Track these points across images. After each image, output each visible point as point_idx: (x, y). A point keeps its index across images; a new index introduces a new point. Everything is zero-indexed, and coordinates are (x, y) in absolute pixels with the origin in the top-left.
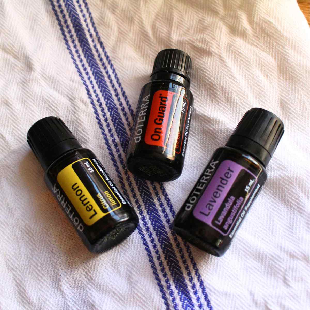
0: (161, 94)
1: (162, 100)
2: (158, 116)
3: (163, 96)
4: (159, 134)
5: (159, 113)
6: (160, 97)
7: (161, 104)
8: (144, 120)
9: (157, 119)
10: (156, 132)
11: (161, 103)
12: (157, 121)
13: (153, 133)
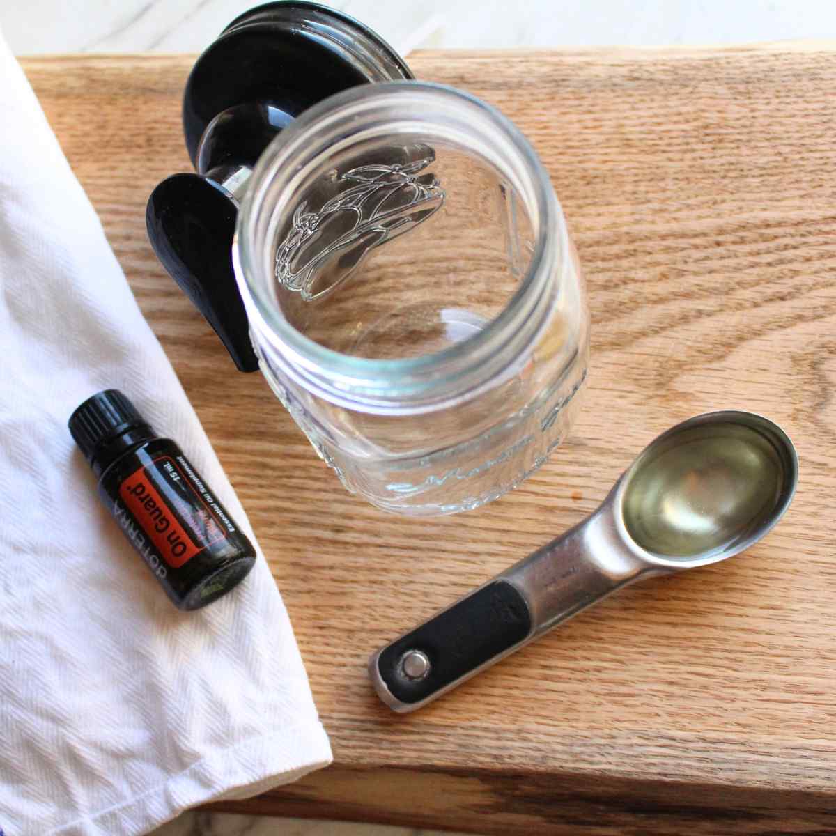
0: (129, 488)
1: (137, 494)
2: (155, 519)
3: (133, 487)
4: (178, 541)
5: (152, 513)
6: (131, 493)
7: (142, 500)
8: (144, 540)
9: (156, 526)
10: (172, 542)
11: (140, 498)
12: (161, 527)
13: (171, 546)
